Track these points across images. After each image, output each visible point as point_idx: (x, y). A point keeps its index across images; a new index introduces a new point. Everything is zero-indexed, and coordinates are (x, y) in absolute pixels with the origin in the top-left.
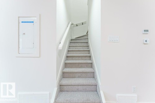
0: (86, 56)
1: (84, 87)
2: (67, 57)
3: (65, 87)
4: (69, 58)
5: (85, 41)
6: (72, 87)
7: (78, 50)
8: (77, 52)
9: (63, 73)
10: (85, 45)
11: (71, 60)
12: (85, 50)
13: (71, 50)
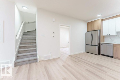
0: (33, 43)
1: (31, 55)
2: (21, 43)
3: (20, 57)
4: (22, 44)
5: (33, 34)
6: (24, 56)
7: (28, 39)
8: (28, 40)
9: (19, 51)
10: (33, 37)
11: (24, 45)
12: (33, 39)
13: (24, 39)
